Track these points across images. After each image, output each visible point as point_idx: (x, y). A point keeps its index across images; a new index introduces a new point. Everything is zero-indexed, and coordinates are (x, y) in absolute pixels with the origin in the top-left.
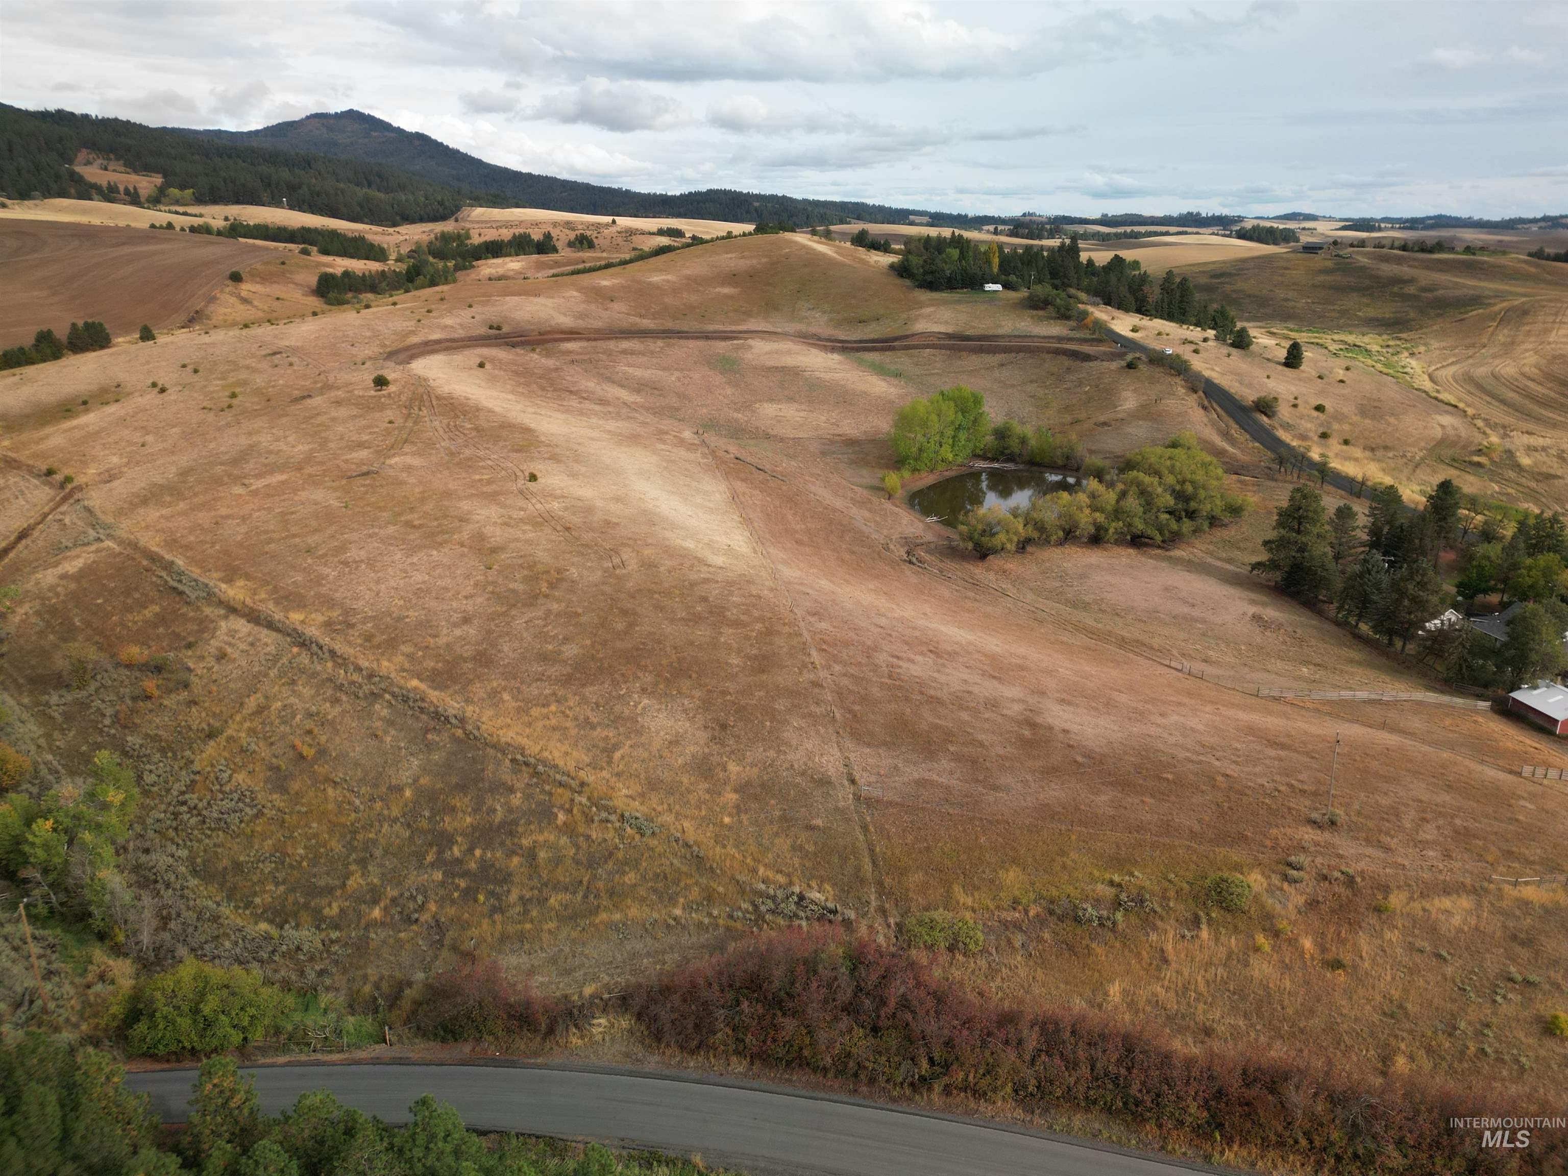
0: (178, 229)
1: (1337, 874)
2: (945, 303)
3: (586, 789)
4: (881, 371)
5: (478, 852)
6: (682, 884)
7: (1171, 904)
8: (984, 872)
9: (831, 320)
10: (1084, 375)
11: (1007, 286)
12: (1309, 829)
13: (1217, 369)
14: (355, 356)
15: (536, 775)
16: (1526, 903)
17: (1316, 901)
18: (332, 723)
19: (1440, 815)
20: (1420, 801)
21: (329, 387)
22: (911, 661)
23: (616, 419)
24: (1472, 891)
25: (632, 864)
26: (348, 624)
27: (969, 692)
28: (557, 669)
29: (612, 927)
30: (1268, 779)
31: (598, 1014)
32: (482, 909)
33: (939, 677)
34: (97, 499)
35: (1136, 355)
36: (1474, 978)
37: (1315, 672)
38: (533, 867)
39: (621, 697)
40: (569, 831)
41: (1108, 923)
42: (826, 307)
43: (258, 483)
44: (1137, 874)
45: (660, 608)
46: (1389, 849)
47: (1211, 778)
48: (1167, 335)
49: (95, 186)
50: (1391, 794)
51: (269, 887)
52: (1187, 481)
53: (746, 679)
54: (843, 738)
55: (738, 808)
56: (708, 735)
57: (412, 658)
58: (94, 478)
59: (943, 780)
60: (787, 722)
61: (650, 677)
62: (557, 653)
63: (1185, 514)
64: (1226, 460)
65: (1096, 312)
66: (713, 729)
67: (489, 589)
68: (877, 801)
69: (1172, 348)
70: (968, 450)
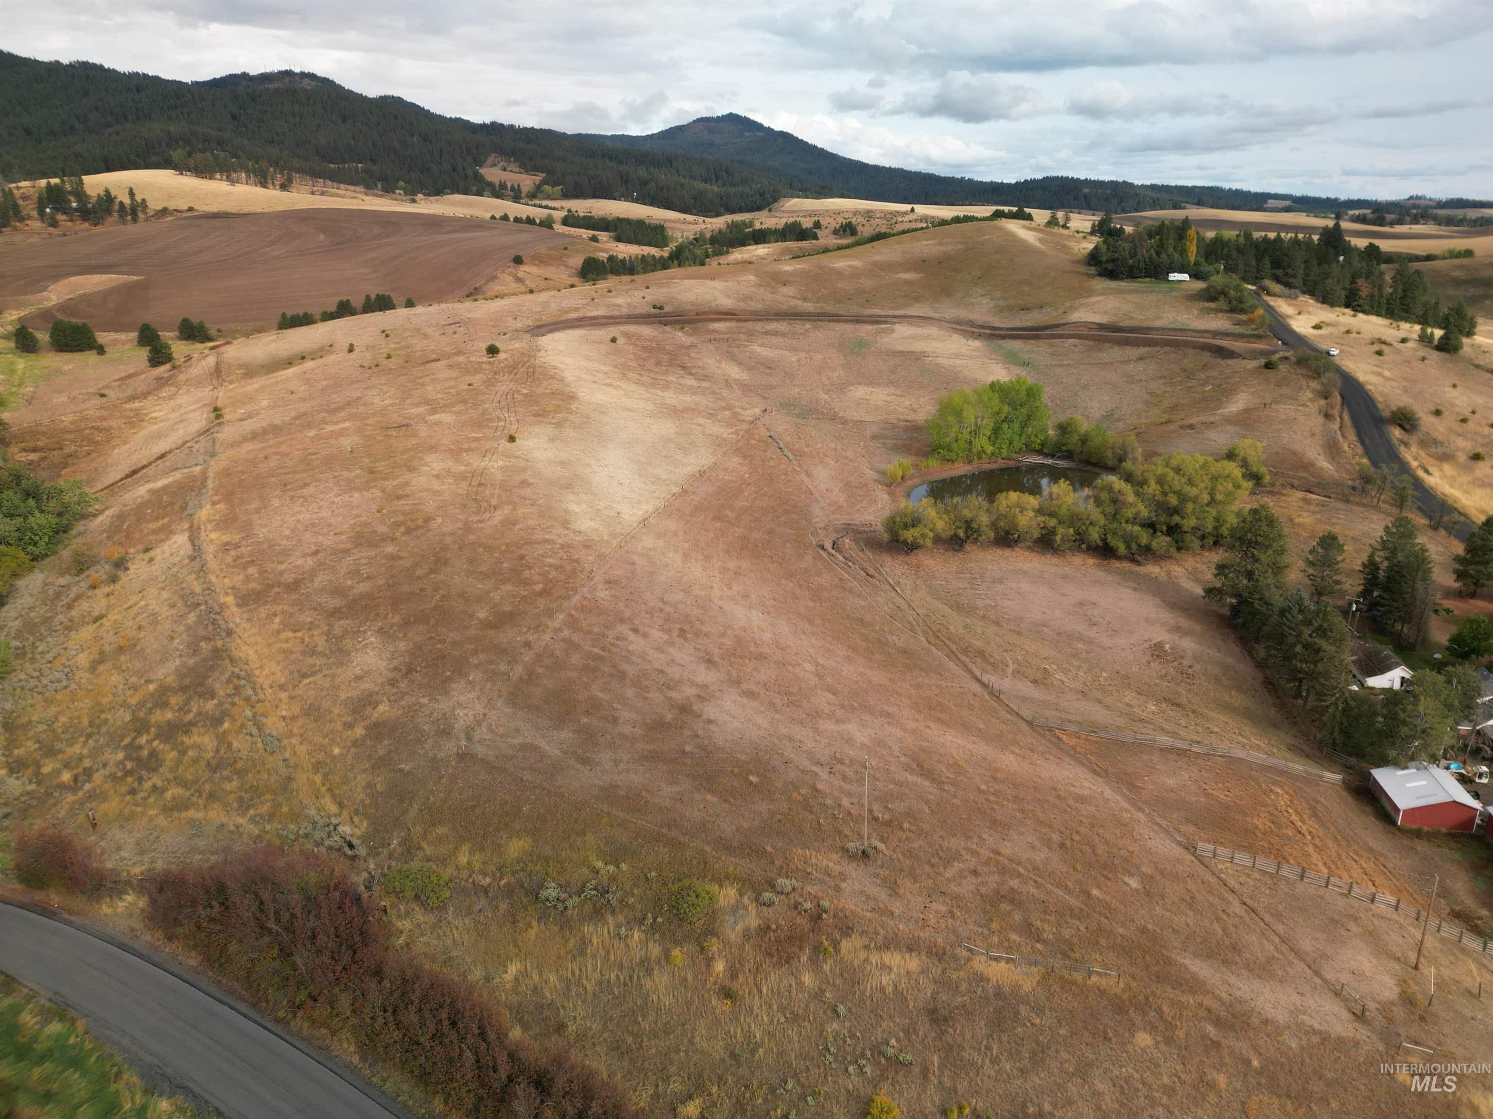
0: (511, 219)
2: (1119, 292)
3: (259, 705)
4: (1011, 359)
5: (156, 743)
6: (263, 799)
7: (631, 901)
8: (501, 837)
9: (995, 307)
10: (1215, 374)
11: (1195, 276)
12: (835, 857)
13: (1387, 373)
14: (507, 327)
15: (237, 688)
16: (981, 979)
17: (769, 928)
18: (158, 622)
19: (1003, 871)
20: (999, 853)
21: (460, 353)
22: (645, 636)
23: (693, 394)
24: (938, 954)
25: (241, 773)
26: (237, 546)
27: (661, 672)
28: (335, 602)
29: (193, 823)
30: (855, 800)
31: (130, 892)
32: (124, 789)
33: (652, 654)
34: (226, 433)
35: (1287, 354)
36: (849, 1041)
37: (1163, 712)
38: (178, 762)
39: (358, 632)
40: (222, 739)
41: (560, 906)
42: (998, 294)
43: (329, 428)
44: (624, 867)
45: (471, 561)
46: (896, 893)
47: (797, 788)
48: (1358, 333)
49: (490, 185)
50: (975, 840)
51: (29, 743)
52: (1175, 492)
53: (472, 632)
54: (500, 696)
55: (355, 744)
56: (392, 675)
57: (248, 578)
58: (238, 416)
59: (547, 748)
60: (467, 675)
61: (397, 619)
62: (352, 587)
63: (1164, 528)
64: (1305, 475)
65: (1283, 307)
66: (400, 671)
67: (358, 529)
68: (472, 756)
69: (1345, 348)
70: (1018, 444)
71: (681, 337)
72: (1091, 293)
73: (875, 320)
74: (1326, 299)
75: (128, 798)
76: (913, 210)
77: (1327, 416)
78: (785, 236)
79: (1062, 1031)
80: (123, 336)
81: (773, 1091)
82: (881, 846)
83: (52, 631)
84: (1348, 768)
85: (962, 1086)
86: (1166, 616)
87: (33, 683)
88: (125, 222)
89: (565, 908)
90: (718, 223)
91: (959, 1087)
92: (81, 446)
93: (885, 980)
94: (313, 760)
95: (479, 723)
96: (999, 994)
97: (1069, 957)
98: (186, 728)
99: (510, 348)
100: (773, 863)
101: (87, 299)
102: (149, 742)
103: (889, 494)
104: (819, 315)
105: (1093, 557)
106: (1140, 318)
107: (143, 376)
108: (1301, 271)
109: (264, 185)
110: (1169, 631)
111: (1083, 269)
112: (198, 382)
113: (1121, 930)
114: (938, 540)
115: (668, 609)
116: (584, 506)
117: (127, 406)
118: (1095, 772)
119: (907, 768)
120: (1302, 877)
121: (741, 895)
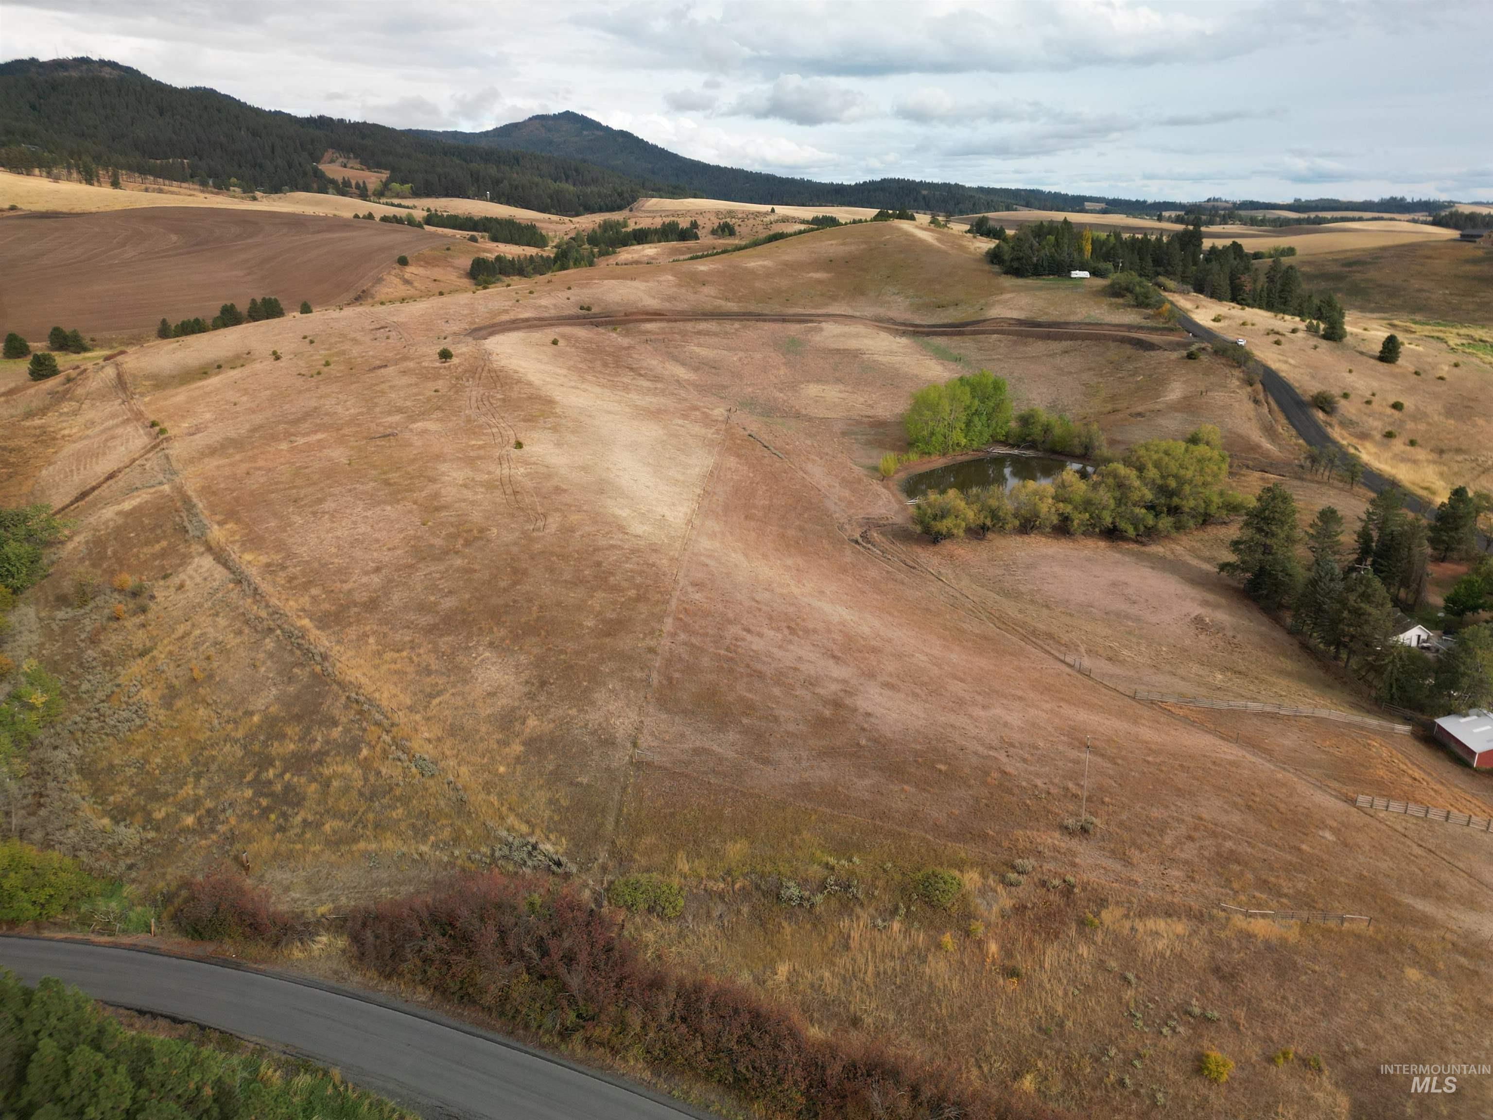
0: (377, 219)
1: (1056, 882)
2: (1027, 289)
3: (395, 729)
4: (942, 355)
5: (287, 776)
6: (439, 824)
7: (876, 893)
8: (714, 842)
9: (911, 305)
10: (1142, 364)
11: (1094, 273)
12: (1057, 835)
13: (1292, 361)
14: (443, 331)
15: (360, 712)
16: (1250, 936)
17: (1024, 907)
18: (228, 651)
19: (1214, 834)
20: (1201, 819)
21: (405, 358)
22: (760, 635)
23: (655, 395)
24: (1197, 916)
25: (405, 800)
26: (283, 567)
27: (796, 669)
28: (427, 619)
29: (367, 855)
30: (1047, 781)
31: (322, 932)
32: (270, 827)
33: (777, 652)
34: (177, 449)
35: (1203, 345)
36: (1151, 1006)
37: (1231, 680)
38: (324, 794)
39: (467, 648)
40: (366, 765)
41: (806, 904)
42: (911, 292)
43: (301, 441)
44: (856, 859)
45: (550, 570)
46: (1131, 864)
47: (987, 774)
48: (1253, 325)
49: (333, 182)
50: (1173, 808)
51: (125, 788)
52: (1172, 476)
53: (589, 641)
54: (649, 703)
55: (518, 759)
56: (526, 689)
57: (315, 600)
58: (183, 431)
59: (721, 750)
60: (604, 684)
61: (503, 632)
62: (436, 604)
63: (1165, 509)
64: (1256, 456)
65: (1181, 301)
66: (533, 684)
67: (412, 543)
68: (648, 764)
69: (1249, 339)
70: (986, 436)
71: (615, 338)
72: (1002, 290)
73: (800, 319)
74: (1215, 295)
75: (278, 836)
76: (773, 211)
77: (1256, 402)
78: (667, 236)
79: (1342, 975)
81: (1097, 1060)
82: (1094, 820)
83: (89, 669)
84: (1407, 720)
85: (1275, 1035)
86: (1191, 591)
89: (812, 906)
90: (586, 223)
91: (1272, 1035)
93: (1159, 945)
94: (480, 781)
95: (639, 731)
96: (1268, 946)
97: (1314, 908)
98: (320, 758)
99: (460, 351)
100: (999, 845)
102: (281, 775)
103: (885, 489)
104: (744, 314)
105: (1101, 539)
106: (1054, 314)
107: (32, 391)
108: (1180, 269)
109: (89, 182)
110: (1200, 605)
111: (987, 267)
112: (102, 396)
113: (1342, 879)
114: (968, 530)
115: (764, 608)
116: (627, 510)
117: (27, 423)
118: (1222, 738)
119: (1074, 747)
120: (1447, 818)
121: (985, 877)
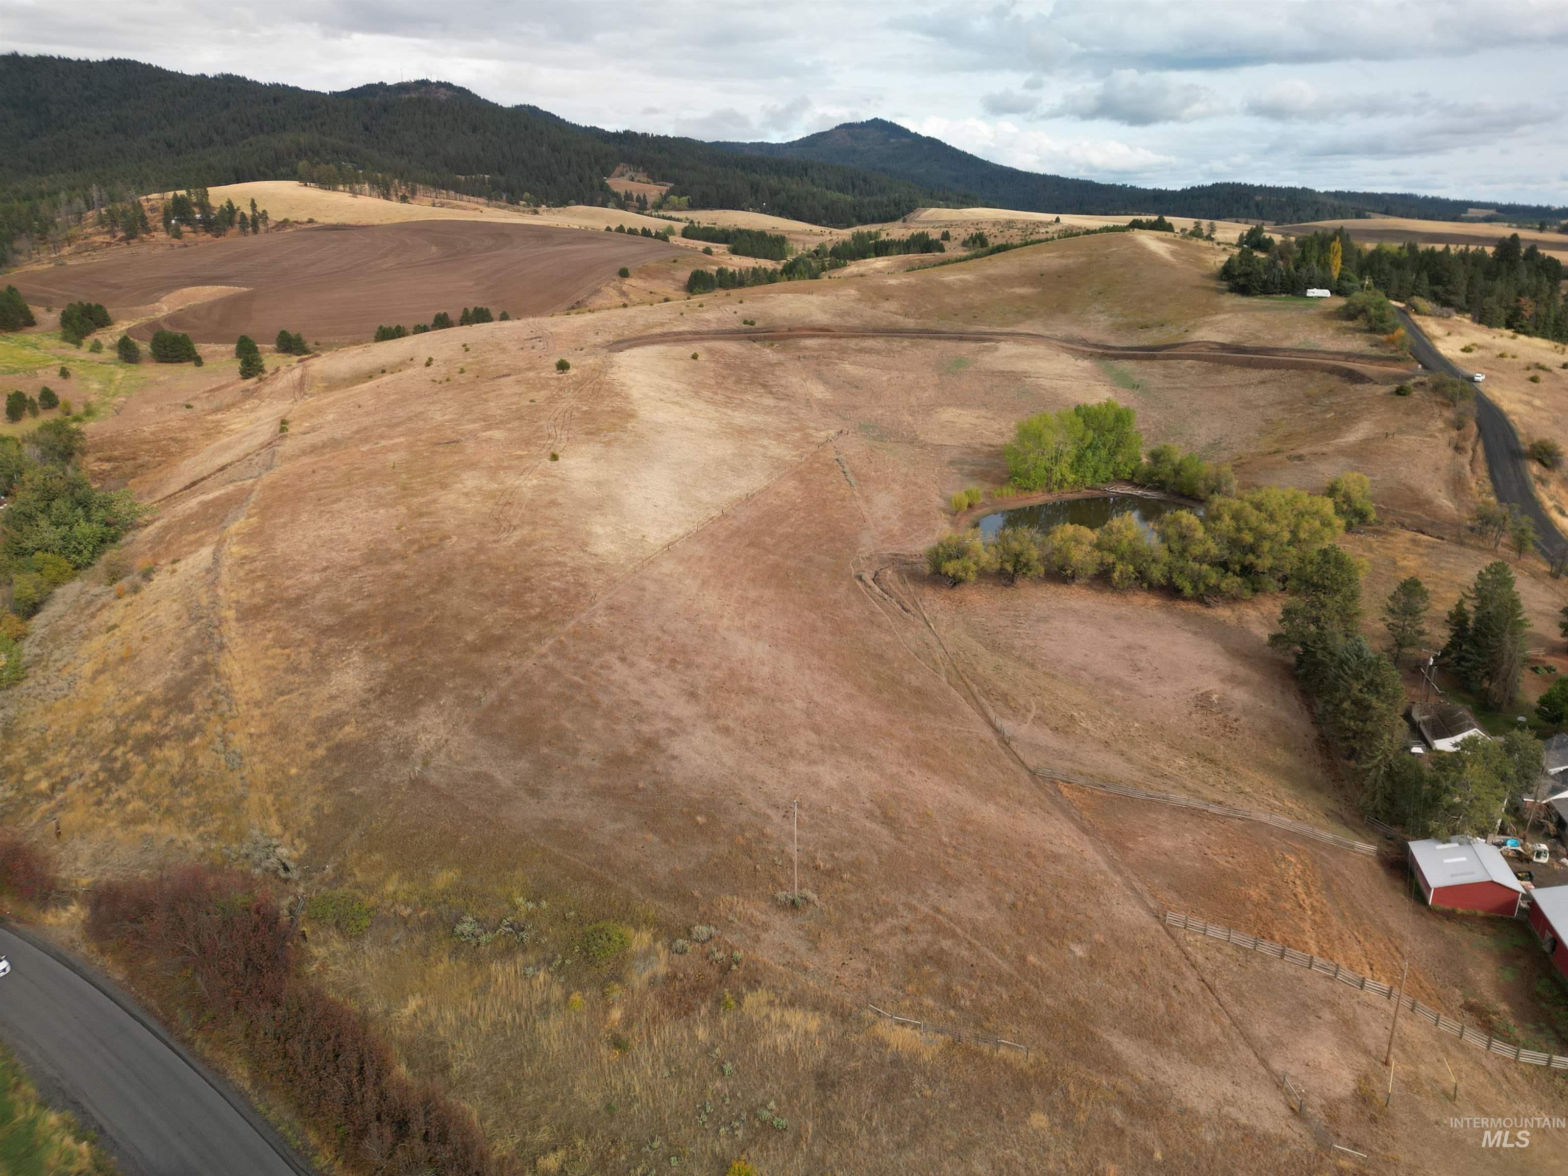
2: (1249, 309)
3: (230, 722)
4: (1120, 381)
5: (130, 755)
6: (214, 816)
7: (544, 941)
8: (433, 867)
9: (1113, 325)
10: (1340, 399)
11: (1337, 292)
12: (763, 905)
13: (1537, 402)
14: (586, 342)
15: (215, 703)
16: (882, 1044)
17: (675, 976)
18: (161, 634)
19: (939, 930)
20: (938, 910)
21: (532, 368)
22: (632, 665)
23: (767, 413)
24: (842, 1015)
25: (199, 790)
26: (254, 560)
27: (637, 703)
28: (329, 620)
29: (145, 836)
31: (75, 902)
32: (92, 799)
33: (634, 684)
34: (288, 446)
35: (1424, 379)
36: (728, 1101)
37: (1192, 768)
38: (146, 775)
39: (345, 650)
40: (190, 755)
41: (474, 942)
42: (1118, 310)
43: (383, 443)
44: (544, 904)
45: (475, 582)
46: (817, 948)
47: (743, 830)
48: (1514, 357)
49: (616, 195)
50: (918, 895)
51: (20, 750)
52: (1250, 529)
53: (456, 655)
54: (466, 722)
55: (314, 765)
56: (365, 696)
57: (253, 594)
58: (302, 429)
59: (500, 777)
60: (440, 698)
61: (385, 638)
62: (350, 605)
63: (1238, 568)
64: (1419, 513)
65: (1431, 326)
66: (374, 692)
67: (372, 546)
68: (424, 782)
69: (1495, 373)
70: (1105, 472)
71: (769, 354)
72: (1218, 310)
73: (979, 338)
74: (1484, 319)
75: (93, 809)
76: (1058, 220)
77: (1458, 449)
78: (908, 248)
79: (952, 1106)
80: (221, 348)
81: (638, 1148)
82: (813, 896)
83: (70, 640)
86: (1224, 664)
87: (39, 690)
88: (245, 234)
89: (478, 944)
90: (844, 234)
91: (829, 1157)
92: (154, 457)
93: (780, 1039)
94: (269, 780)
95: (439, 749)
96: (896, 1062)
97: (982, 1026)
98: (161, 741)
99: (580, 364)
100: (697, 908)
101: (194, 311)
102: (125, 753)
103: (952, 523)
104: (919, 331)
105: (1155, 597)
106: (1267, 339)
107: (232, 388)
108: (1464, 288)
110: (1222, 681)
111: (1213, 284)
112: (281, 395)
113: (1049, 1001)
114: (983, 574)
115: (666, 638)
116: (609, 529)
117: (209, 418)
118: (1085, 830)
119: (870, 815)
121: (655, 940)
